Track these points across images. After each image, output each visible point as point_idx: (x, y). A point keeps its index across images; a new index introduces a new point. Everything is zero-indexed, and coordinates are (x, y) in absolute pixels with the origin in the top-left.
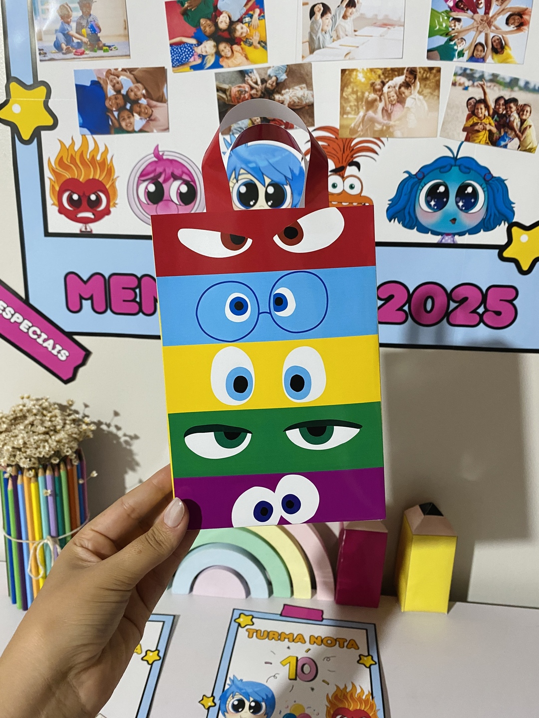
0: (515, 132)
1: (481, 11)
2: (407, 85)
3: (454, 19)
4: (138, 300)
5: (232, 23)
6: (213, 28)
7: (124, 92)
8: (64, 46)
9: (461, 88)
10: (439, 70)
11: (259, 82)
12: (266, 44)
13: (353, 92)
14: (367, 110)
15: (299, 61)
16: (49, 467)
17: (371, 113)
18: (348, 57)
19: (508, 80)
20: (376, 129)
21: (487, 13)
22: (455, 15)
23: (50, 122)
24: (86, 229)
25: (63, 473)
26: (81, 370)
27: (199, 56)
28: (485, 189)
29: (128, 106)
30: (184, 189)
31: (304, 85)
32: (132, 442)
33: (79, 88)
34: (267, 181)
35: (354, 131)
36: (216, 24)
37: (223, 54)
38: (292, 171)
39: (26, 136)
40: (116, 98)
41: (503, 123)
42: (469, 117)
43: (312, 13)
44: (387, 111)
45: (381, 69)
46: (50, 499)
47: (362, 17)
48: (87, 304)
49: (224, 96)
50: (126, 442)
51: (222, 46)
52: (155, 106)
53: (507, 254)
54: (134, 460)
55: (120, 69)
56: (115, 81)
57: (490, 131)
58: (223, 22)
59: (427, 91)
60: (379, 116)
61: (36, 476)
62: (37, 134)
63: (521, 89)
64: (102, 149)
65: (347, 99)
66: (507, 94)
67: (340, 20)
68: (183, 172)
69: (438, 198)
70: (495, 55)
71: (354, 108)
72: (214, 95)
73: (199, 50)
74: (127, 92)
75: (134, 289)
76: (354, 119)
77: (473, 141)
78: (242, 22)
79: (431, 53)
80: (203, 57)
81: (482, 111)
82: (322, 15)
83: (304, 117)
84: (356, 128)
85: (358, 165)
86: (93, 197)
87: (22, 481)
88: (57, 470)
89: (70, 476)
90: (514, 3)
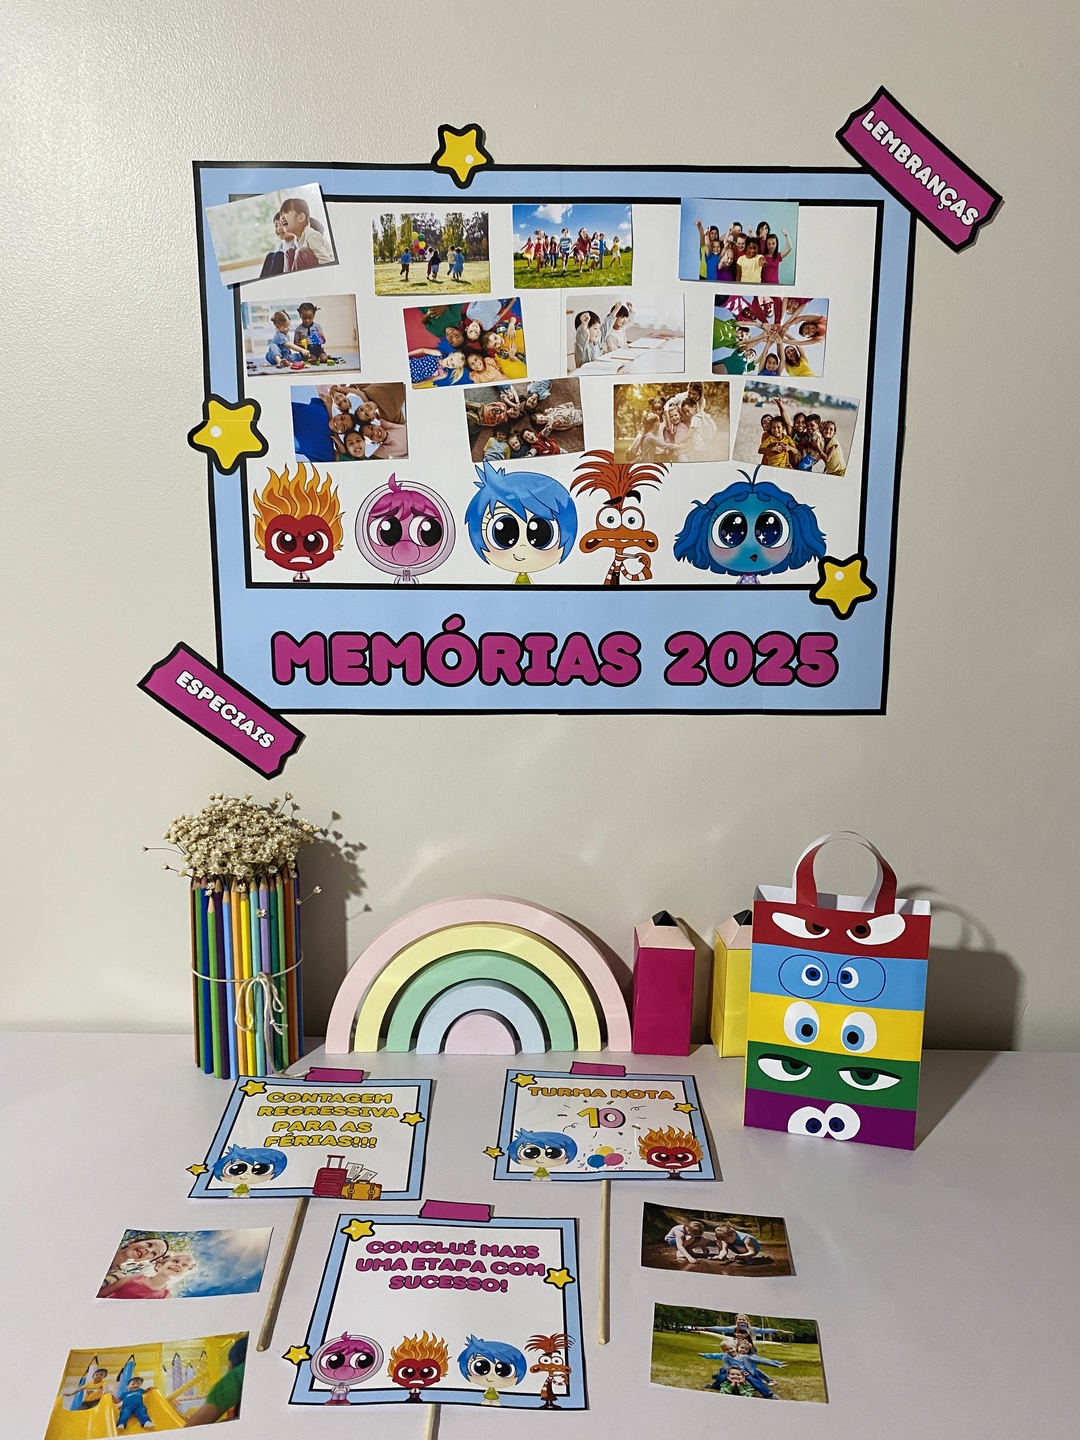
0: (820, 453)
1: (771, 320)
2: (691, 402)
3: (741, 328)
4: (367, 664)
5: (483, 332)
6: (461, 339)
7: (352, 411)
8: (279, 359)
9: (754, 404)
10: (727, 385)
11: (517, 400)
12: (524, 356)
13: (629, 411)
14: (646, 432)
15: (565, 375)
16: (264, 879)
17: (650, 435)
18: (621, 371)
19: (807, 395)
20: (657, 453)
21: (777, 321)
22: (741, 324)
23: (259, 447)
24: (301, 577)
25: (279, 887)
26: (290, 759)
27: (445, 369)
28: (789, 519)
29: (357, 428)
30: (427, 526)
31: (571, 403)
32: (356, 854)
33: (297, 408)
34: (530, 515)
35: (631, 456)
36: (465, 334)
37: (473, 367)
38: (559, 503)
39: (227, 465)
40: (342, 419)
41: (805, 442)
42: (764, 438)
43: (578, 323)
44: (669, 432)
45: (660, 384)
46: (264, 922)
47: (636, 327)
48: (301, 673)
49: (476, 417)
50: (348, 854)
51: (472, 359)
52: (391, 428)
53: (819, 595)
54: (358, 878)
55: (348, 385)
56: (341, 399)
57: (790, 452)
58: (473, 331)
59: (714, 409)
60: (660, 438)
61: (248, 891)
62: (241, 461)
63: (822, 404)
64: (323, 479)
65: (623, 418)
66: (807, 411)
67: (610, 331)
68: (426, 507)
69: (734, 531)
70: (789, 367)
71: (630, 429)
72: (463, 416)
73: (444, 363)
74: (356, 412)
75: (362, 652)
76: (632, 442)
77: (772, 464)
78: (495, 332)
79: (717, 367)
80: (449, 371)
81: (780, 430)
82: (590, 325)
83: (572, 440)
84: (634, 452)
85: (637, 495)
86: (311, 538)
87: (232, 898)
88: (272, 883)
89: (287, 895)
90: (807, 311)
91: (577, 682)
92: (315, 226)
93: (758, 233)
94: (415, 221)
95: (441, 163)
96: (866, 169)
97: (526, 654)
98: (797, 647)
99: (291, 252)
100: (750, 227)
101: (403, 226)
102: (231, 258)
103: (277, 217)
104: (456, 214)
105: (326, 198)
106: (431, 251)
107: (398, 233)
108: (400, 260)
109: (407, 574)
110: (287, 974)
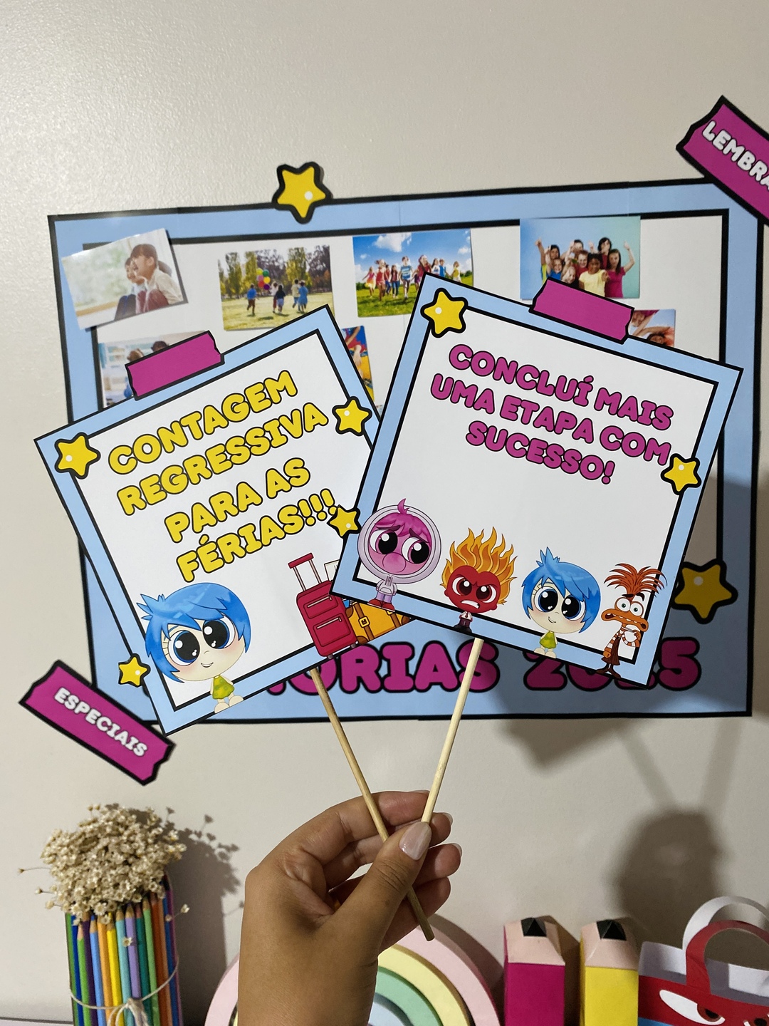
12: (371, 382)
16: (130, 907)
25: (146, 913)
26: (163, 767)
32: (229, 854)
46: (132, 951)
50: (222, 855)
54: (232, 877)
61: (114, 920)
87: (96, 928)
88: (138, 910)
89: (155, 915)
91: (436, 689)
92: (163, 268)
93: (600, 248)
94: (259, 258)
95: (281, 201)
96: (708, 178)
97: (384, 664)
99: (142, 295)
101: (248, 264)
102: (86, 303)
103: (128, 263)
104: (298, 249)
105: (171, 242)
106: (275, 285)
107: (243, 270)
108: (246, 296)
110: (159, 993)
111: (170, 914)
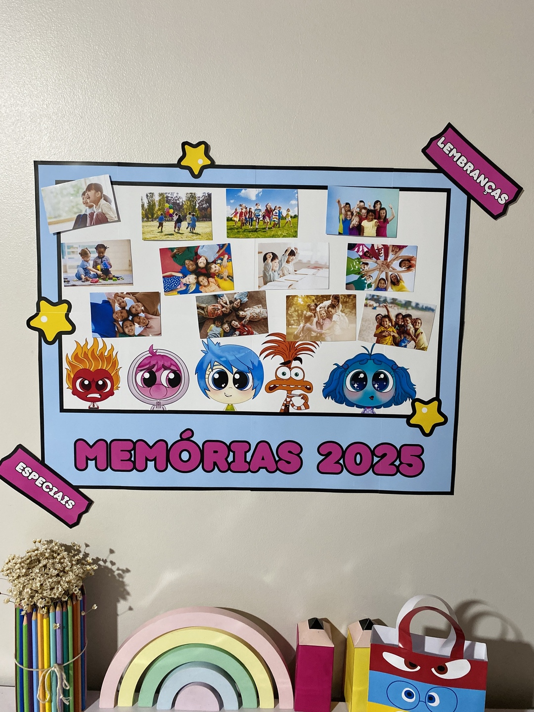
0: (412, 337)
1: (382, 258)
2: (333, 306)
3: (363, 263)
4: (133, 459)
5: (208, 263)
6: (194, 267)
7: (127, 308)
8: (83, 277)
9: (371, 308)
10: (355, 296)
11: (228, 303)
12: (233, 278)
13: (295, 311)
14: (306, 322)
15: (257, 289)
16: (59, 604)
17: (308, 325)
18: (291, 287)
19: (404, 302)
20: (312, 335)
21: (386, 259)
22: (364, 260)
23: (70, 328)
24: (94, 406)
25: (70, 608)
26: (84, 516)
27: (184, 284)
28: (393, 376)
29: (130, 318)
30: (172, 376)
31: (260, 305)
32: (124, 575)
33: (94, 306)
34: (235, 370)
35: (297, 337)
36: (197, 264)
37: (202, 283)
38: (253, 363)
39: (50, 339)
40: (121, 313)
41: (402, 330)
42: (378, 327)
43: (265, 259)
44: (319, 323)
45: (315, 296)
46: (58, 632)
47: (300, 262)
48: (92, 464)
49: (203, 312)
50: (119, 575)
51: (201, 279)
52: (151, 318)
53: (412, 421)
54: (125, 590)
55: (125, 293)
56: (121, 301)
57: (393, 336)
58: (202, 263)
59: (347, 310)
60: (314, 327)
61: (48, 612)
62: (59, 337)
63: (413, 308)
64: (109, 348)
65: (292, 315)
66: (404, 312)
67: (284, 264)
68: (171, 364)
69: (359, 382)
70: (393, 286)
71: (296, 321)
72: (195, 311)
73: (184, 281)
74: (130, 308)
75: (130, 451)
76: (297, 329)
77: (382, 343)
78: (215, 263)
79: (348, 286)
80: (187, 285)
81: (387, 323)
82: (272, 260)
83: (261, 327)
84: (298, 335)
85: (300, 360)
86: (100, 383)
87: (37, 617)
88: (65, 606)
89: (75, 610)
90: (404, 253)
91: (263, 471)
92: (106, 199)
93: (374, 207)
94: (167, 197)
95: (183, 163)
96: (440, 170)
97: (231, 454)
98: (399, 453)
99: (92, 214)
100: (369, 204)
101: (160, 201)
102: (55, 217)
103: (84, 194)
104: (192, 193)
105: (113, 183)
106: (176, 215)
107: (157, 204)
108: (158, 220)
109: (159, 404)
110: (74, 662)
111: (84, 610)
